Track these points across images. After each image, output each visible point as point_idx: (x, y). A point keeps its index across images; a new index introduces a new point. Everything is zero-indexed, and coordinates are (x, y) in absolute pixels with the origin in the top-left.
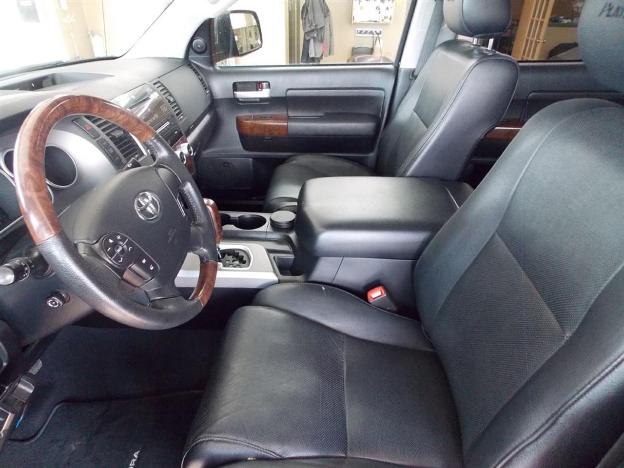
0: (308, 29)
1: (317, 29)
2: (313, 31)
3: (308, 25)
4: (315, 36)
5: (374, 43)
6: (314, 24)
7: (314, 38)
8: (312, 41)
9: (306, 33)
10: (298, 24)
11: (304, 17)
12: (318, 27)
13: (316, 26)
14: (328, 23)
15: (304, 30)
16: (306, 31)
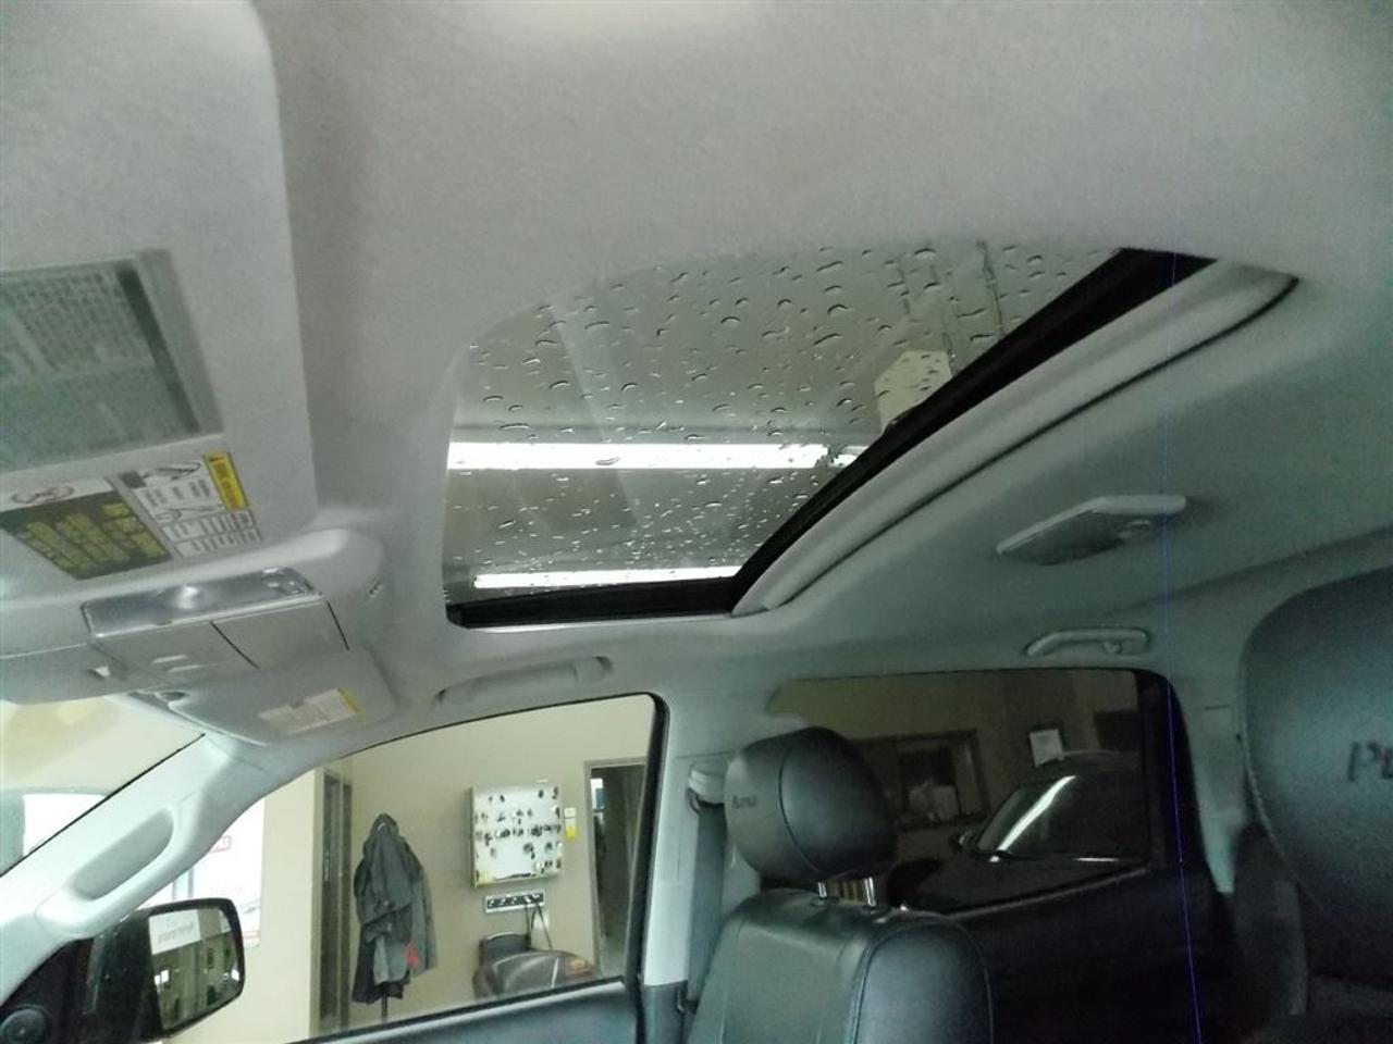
0: (371, 916)
1: (394, 912)
2: (383, 917)
3: (370, 907)
4: (389, 928)
5: (530, 923)
6: (386, 903)
7: (385, 934)
8: (381, 944)
9: (365, 928)
10: (346, 907)
11: (360, 889)
12: (396, 908)
13: (391, 905)
14: (419, 896)
15: (361, 919)
16: (368, 920)
